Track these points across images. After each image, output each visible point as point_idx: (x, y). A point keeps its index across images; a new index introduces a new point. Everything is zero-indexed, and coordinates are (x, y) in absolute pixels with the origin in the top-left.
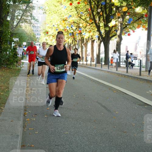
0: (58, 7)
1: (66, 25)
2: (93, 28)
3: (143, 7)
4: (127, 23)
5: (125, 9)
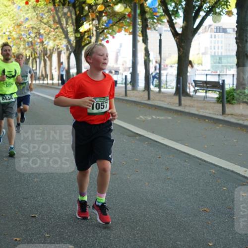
0: (9, 8)
3: (125, 5)
4: (104, 27)
5: (100, 8)
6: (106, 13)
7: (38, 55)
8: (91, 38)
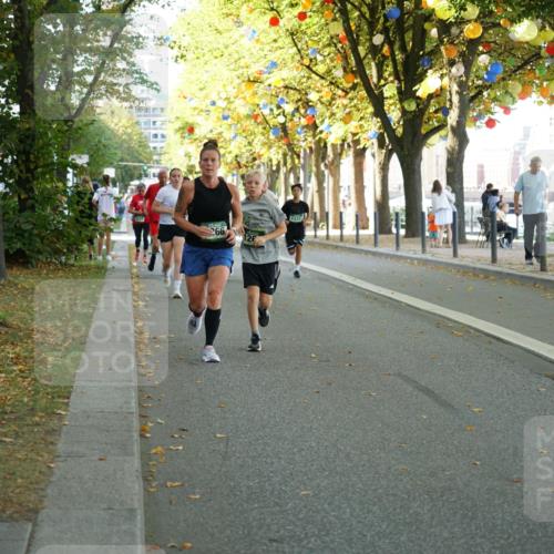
1: (261, 98)
2: (360, 106)
6: (486, 45)
7: (302, 160)
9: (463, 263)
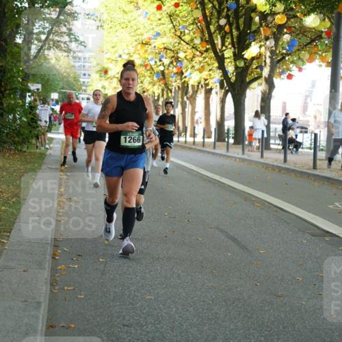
0: (129, 14)
2: (209, 62)
3: (322, 15)
5: (280, 19)
6: (289, 28)
7: (173, 94)
8: (262, 69)
9: (266, 162)
